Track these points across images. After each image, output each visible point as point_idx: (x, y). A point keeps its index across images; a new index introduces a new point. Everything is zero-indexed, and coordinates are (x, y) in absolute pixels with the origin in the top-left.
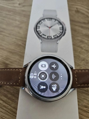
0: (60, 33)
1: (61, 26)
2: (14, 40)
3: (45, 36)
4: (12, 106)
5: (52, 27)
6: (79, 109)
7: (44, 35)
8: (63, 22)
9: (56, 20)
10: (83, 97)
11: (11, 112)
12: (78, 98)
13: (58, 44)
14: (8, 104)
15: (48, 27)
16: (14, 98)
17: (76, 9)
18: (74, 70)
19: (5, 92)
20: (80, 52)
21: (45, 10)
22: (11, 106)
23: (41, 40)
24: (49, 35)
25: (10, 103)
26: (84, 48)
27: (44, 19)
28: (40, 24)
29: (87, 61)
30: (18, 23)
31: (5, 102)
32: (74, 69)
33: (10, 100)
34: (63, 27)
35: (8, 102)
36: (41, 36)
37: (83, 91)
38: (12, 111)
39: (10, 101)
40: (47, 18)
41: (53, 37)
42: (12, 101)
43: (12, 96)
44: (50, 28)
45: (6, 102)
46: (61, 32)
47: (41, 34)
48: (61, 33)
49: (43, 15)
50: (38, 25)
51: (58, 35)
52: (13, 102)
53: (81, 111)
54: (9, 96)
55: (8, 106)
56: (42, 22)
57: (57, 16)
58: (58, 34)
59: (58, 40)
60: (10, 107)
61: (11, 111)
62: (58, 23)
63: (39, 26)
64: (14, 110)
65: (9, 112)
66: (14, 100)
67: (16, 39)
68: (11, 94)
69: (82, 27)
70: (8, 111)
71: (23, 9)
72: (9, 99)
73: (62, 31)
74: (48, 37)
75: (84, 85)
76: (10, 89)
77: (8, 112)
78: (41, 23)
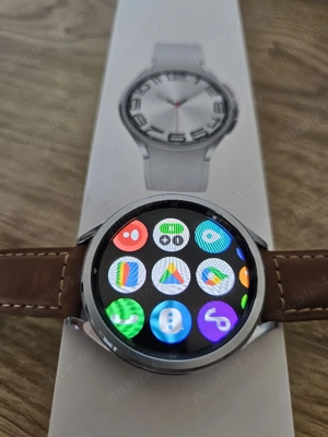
0: (214, 122)
1: (219, 99)
2: (47, 153)
4: (34, 400)
5: (184, 101)
6: (295, 409)
7: (156, 130)
8: (225, 86)
9: (199, 77)
10: (307, 365)
11: (26, 425)
12: (289, 370)
13: (208, 160)
14: (17, 394)
15: (169, 101)
16: (40, 370)
17: (273, 46)
18: (272, 253)
19: (8, 349)
20: (291, 197)
21: (159, 46)
22: (30, 403)
23: (146, 146)
24: (173, 130)
25: (24, 388)
26: (309, 183)
27: (155, 76)
28: (142, 93)
29: (320, 227)
30: (60, 93)
31: (7, 387)
32: (271, 248)
33: (24, 379)
34: (226, 103)
35: (18, 386)
36: (145, 133)
37: (309, 342)
38: (34, 422)
39: (24, 382)
40: (167, 73)
41: (189, 138)
42: (33, 381)
43: (34, 362)
44: (178, 104)
45: (12, 386)
46: (218, 120)
47: (144, 128)
48: (219, 124)
49: (154, 61)
50: (135, 96)
51: (210, 131)
52: (36, 383)
53: (303, 419)
54: (24, 361)
55: (18, 399)
56: (149, 87)
57: (202, 63)
58: (208, 126)
59: (207, 148)
60: (24, 406)
61: (27, 420)
62: (207, 89)
63: (138, 101)
64: (39, 416)
65: (21, 423)
66: (40, 375)
67: (53, 150)
68: (31, 355)
69: (297, 107)
70: (17, 421)
71: (80, 45)
72: (22, 372)
73: (222, 116)
74: (170, 136)
75: (312, 307)
76: (26, 335)
77: (17, 425)
78: (144, 88)
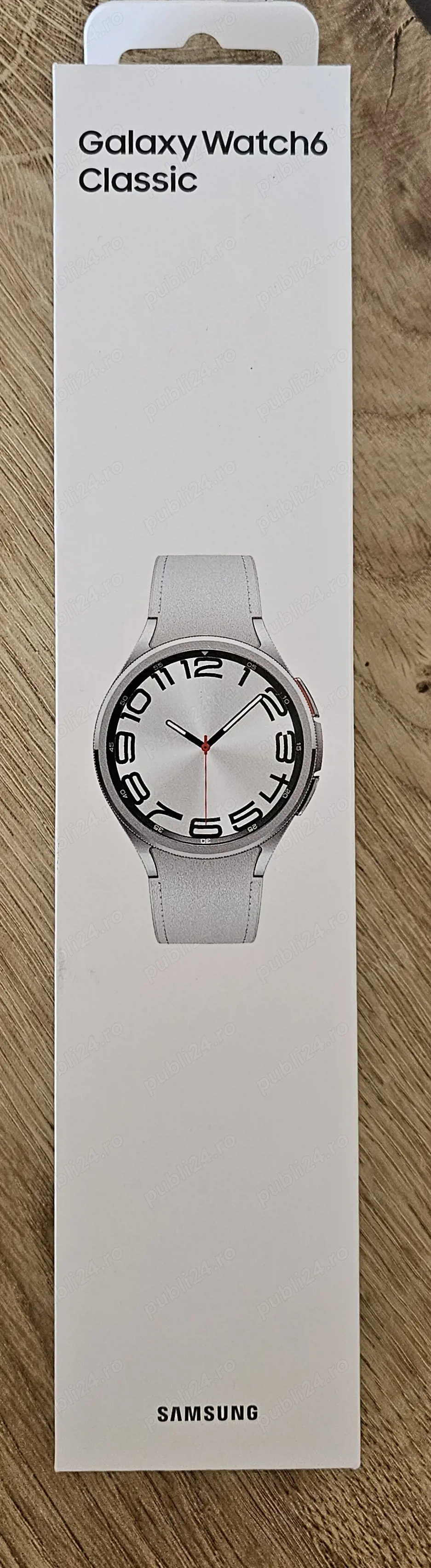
0: (275, 785)
1: (286, 724)
3: (179, 817)
5: (221, 733)
7: (168, 812)
13: (261, 876)
23: (151, 850)
24: (201, 812)
28: (136, 714)
36: (146, 820)
40: (184, 656)
41: (228, 829)
44: (208, 744)
46: (283, 780)
47: (144, 808)
48: (284, 789)
50: (123, 724)
56: (148, 697)
58: (264, 795)
59: (260, 850)
62: (265, 696)
63: (130, 737)
74: (193, 825)
78: (138, 701)
